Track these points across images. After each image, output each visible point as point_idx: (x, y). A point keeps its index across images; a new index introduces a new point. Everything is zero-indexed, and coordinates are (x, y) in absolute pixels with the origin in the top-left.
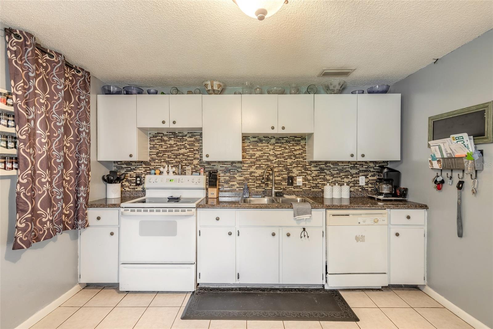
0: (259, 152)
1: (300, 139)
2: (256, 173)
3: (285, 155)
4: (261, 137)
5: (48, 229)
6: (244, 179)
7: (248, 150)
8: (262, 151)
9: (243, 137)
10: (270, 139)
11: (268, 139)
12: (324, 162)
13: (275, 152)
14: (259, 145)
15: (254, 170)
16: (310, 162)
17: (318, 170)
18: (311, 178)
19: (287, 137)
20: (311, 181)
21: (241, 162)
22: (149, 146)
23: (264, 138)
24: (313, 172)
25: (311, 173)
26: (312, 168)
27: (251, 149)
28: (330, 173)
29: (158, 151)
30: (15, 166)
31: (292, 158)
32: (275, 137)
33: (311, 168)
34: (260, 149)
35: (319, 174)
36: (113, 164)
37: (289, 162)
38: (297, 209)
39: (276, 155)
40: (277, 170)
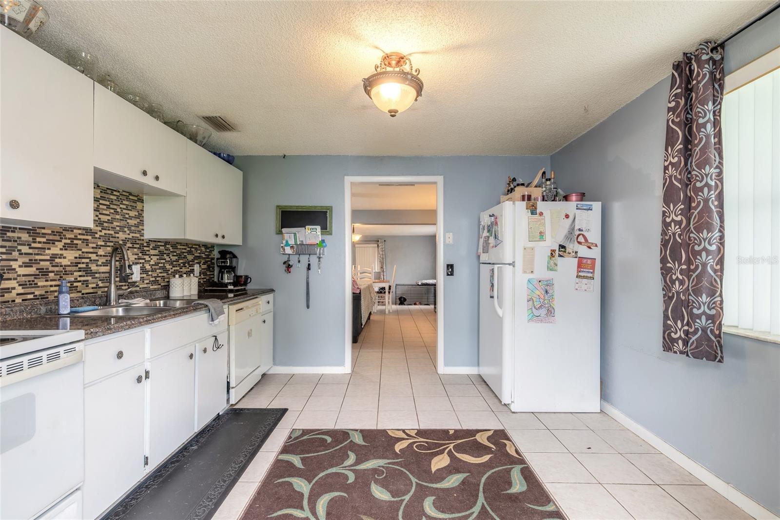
1: (136, 199)
2: (65, 258)
3: (115, 224)
6: (37, 273)
12: (163, 242)
13: (100, 216)
15: (61, 252)
16: (148, 241)
17: (157, 254)
18: (150, 267)
19: (119, 192)
20: (150, 273)
24: (152, 257)
25: (149, 259)
26: (151, 251)
28: (169, 259)
31: (125, 232)
32: (99, 185)
33: (149, 251)
35: (159, 261)
37: (122, 238)
39: (100, 221)
40: (103, 253)
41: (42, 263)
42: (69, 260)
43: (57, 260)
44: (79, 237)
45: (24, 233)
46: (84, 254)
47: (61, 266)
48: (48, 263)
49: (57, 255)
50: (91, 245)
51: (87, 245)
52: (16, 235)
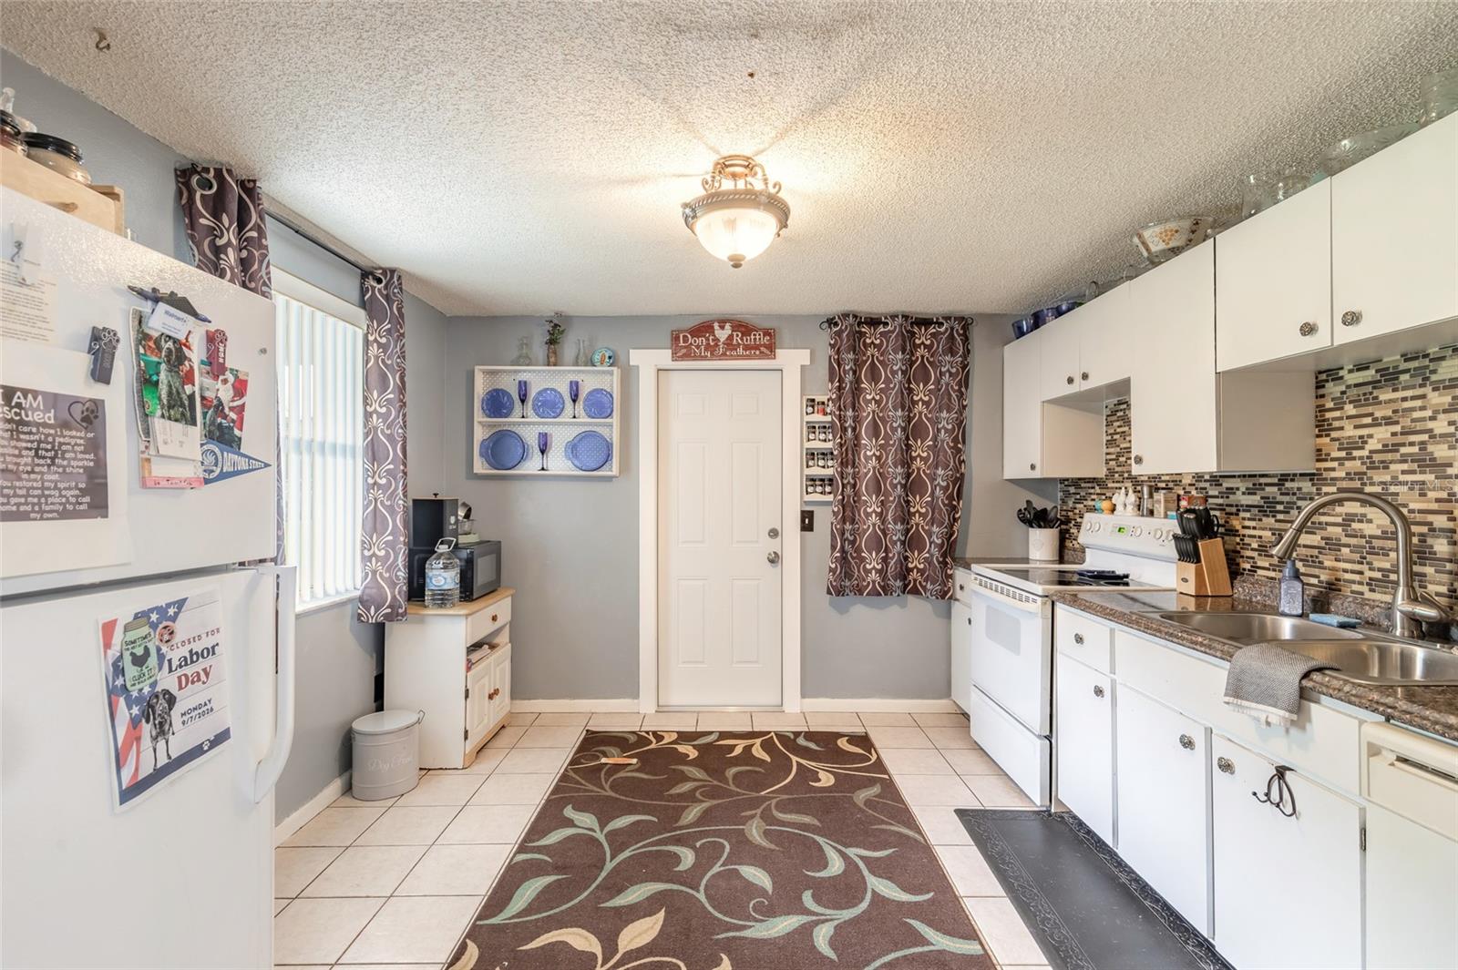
0: (1383, 429)
2: (1370, 521)
4: (1392, 359)
5: (874, 582)
6: (1323, 543)
7: (1336, 424)
8: (1397, 423)
9: (1320, 372)
10: (1431, 361)
11: (1426, 362)
14: (1382, 397)
21: (1311, 477)
22: (1105, 438)
23: (1406, 361)
27: (1348, 418)
29: (1118, 450)
30: (828, 489)
34: (1389, 413)
36: (1059, 485)
38: (1243, 671)
41: (1330, 529)
42: (1378, 527)
43: (1355, 525)
44: (1402, 478)
45: (1305, 481)
46: (1413, 515)
47: (1363, 537)
48: (1339, 530)
49: (1356, 515)
50: (1431, 495)
51: (1420, 495)
52: (1295, 485)
